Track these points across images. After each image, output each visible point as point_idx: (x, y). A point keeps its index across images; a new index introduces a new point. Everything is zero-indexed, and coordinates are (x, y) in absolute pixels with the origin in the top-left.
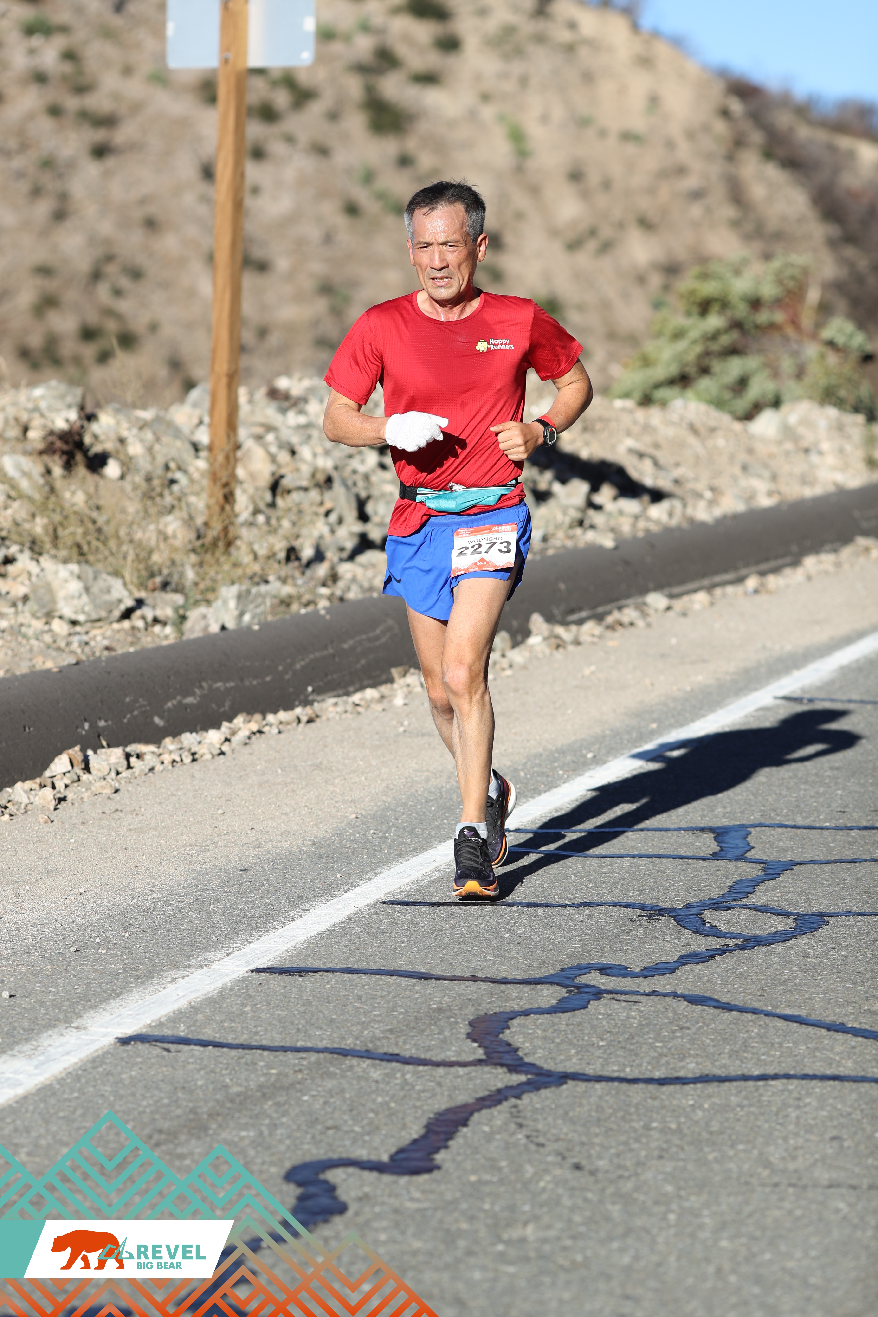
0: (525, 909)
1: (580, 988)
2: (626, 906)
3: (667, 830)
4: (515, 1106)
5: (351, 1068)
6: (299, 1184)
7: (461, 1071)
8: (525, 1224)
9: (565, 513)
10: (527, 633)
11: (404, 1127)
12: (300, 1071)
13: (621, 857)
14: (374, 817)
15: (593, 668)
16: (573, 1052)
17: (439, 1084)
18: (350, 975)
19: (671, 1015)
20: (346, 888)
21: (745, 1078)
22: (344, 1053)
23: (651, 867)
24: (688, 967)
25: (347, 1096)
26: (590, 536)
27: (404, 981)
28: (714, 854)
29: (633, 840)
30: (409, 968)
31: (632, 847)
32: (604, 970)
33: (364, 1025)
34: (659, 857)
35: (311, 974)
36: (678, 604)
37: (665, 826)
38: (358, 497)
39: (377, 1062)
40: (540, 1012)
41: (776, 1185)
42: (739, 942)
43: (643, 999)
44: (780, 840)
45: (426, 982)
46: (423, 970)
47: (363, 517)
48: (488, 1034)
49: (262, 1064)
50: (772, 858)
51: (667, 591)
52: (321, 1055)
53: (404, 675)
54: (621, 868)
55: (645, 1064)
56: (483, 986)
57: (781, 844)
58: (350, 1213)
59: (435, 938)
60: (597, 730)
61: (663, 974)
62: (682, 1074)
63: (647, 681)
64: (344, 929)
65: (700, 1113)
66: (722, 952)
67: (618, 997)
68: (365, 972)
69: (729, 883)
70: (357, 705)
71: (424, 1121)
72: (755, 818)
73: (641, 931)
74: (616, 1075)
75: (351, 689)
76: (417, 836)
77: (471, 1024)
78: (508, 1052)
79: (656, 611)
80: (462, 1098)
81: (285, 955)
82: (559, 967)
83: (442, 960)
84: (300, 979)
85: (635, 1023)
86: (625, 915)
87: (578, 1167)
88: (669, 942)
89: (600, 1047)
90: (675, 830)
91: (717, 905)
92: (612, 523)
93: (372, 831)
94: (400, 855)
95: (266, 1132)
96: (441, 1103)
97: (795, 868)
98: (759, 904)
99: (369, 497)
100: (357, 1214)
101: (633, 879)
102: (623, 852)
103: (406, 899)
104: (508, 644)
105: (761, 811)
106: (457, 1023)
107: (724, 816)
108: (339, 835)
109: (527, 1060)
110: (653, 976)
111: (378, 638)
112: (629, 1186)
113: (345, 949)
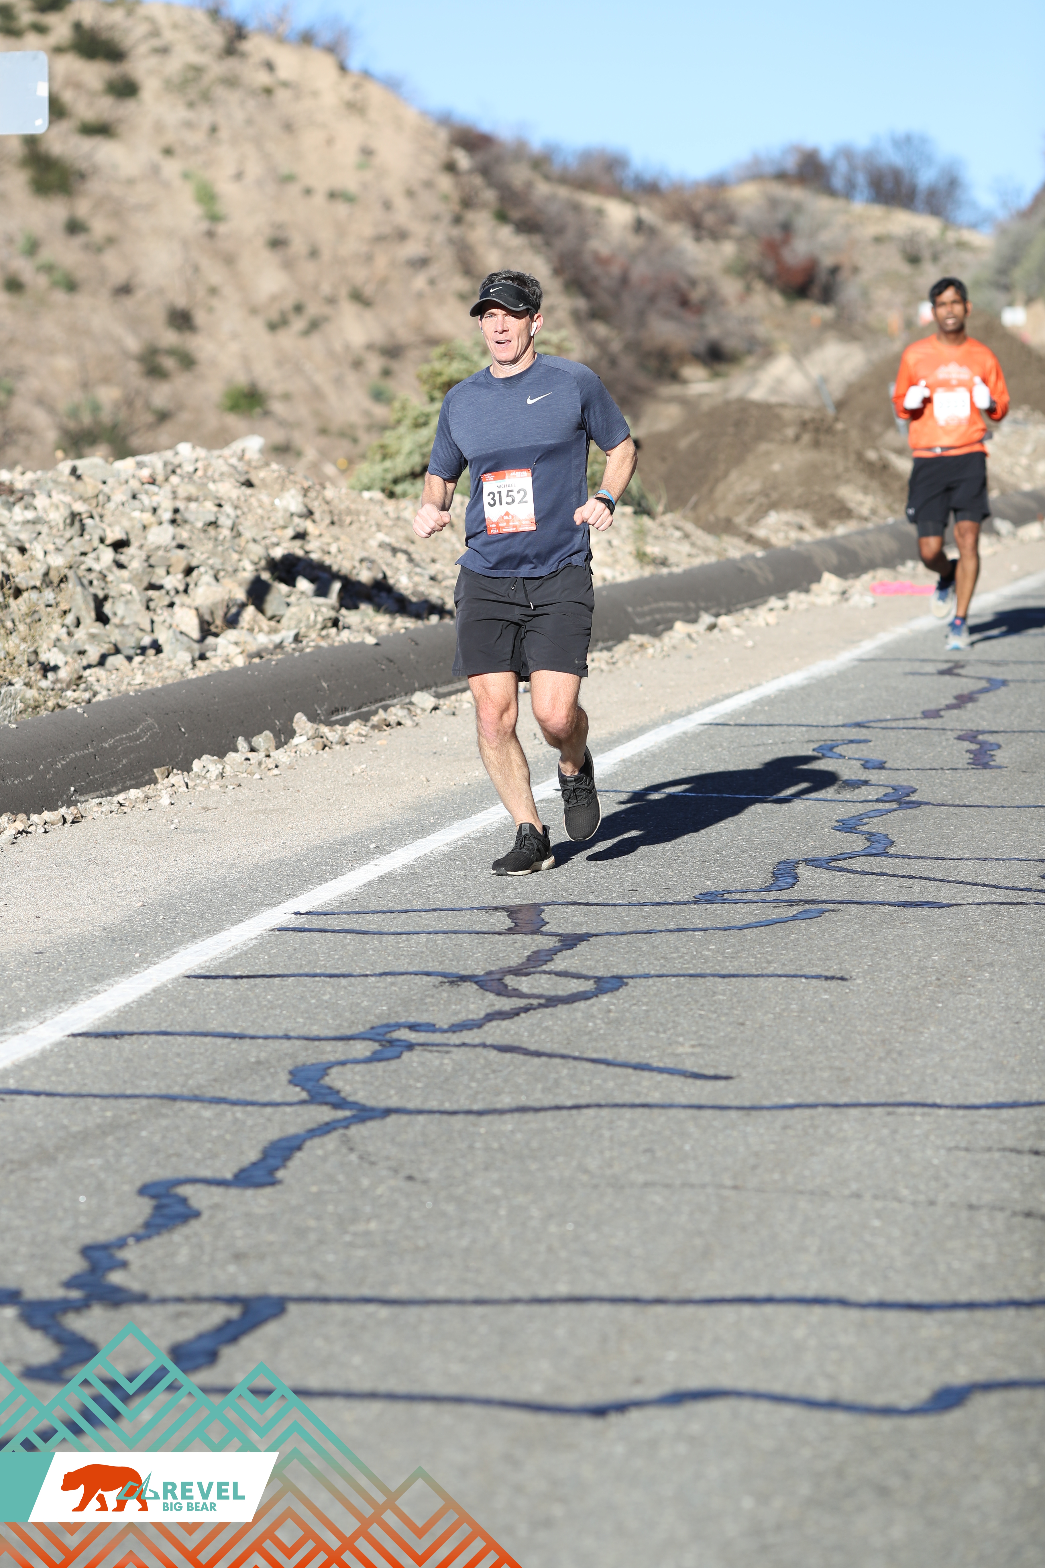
0: (328, 979)
1: (391, 1042)
2: (428, 974)
3: (461, 909)
4: (345, 1135)
5: (182, 1109)
6: (153, 1197)
7: (288, 1109)
8: (368, 1220)
9: (316, 612)
10: (292, 734)
11: (242, 1153)
12: (134, 1113)
13: (418, 933)
14: (161, 904)
15: (364, 766)
16: (392, 1092)
17: (269, 1120)
18: (165, 1038)
19: (482, 1061)
20: (145, 965)
21: (558, 1108)
22: (173, 1098)
23: (448, 941)
24: (494, 1023)
25: (184, 1130)
26: (345, 635)
27: (220, 1041)
28: (510, 929)
29: (426, 919)
30: (222, 1030)
31: (426, 925)
32: (413, 1027)
33: (188, 1077)
34: (455, 932)
35: (127, 1037)
36: (447, 704)
37: (457, 906)
38: (95, 596)
39: (206, 1105)
40: (356, 1062)
41: (596, 1186)
42: (542, 1001)
43: (455, 1049)
44: (574, 916)
45: (242, 1041)
46: (236, 1031)
47: (102, 618)
48: (309, 1080)
49: (95, 1108)
50: (567, 931)
51: (433, 689)
52: (152, 1101)
53: (167, 777)
54: (418, 943)
55: (462, 1101)
56: (298, 1043)
57: (575, 919)
58: (205, 1217)
59: (243, 1005)
60: (377, 823)
61: (471, 1029)
62: (499, 1106)
63: (423, 778)
64: (151, 1000)
65: (519, 1136)
66: (526, 1010)
67: (430, 1048)
68: (180, 1034)
69: (527, 953)
70: (121, 805)
71: (260, 1148)
72: (547, 897)
73: (445, 995)
74: (436, 1108)
75: (114, 790)
76: (208, 920)
77: (291, 1073)
78: (331, 1094)
79: (423, 710)
80: (292, 1130)
81: (97, 1022)
82: (368, 1026)
83: (253, 1022)
84: (117, 1041)
85: (449, 1069)
86: (427, 982)
87: (410, 1178)
88: (473, 1003)
89: (417, 1088)
90: (467, 909)
91: (517, 972)
92: (367, 623)
93: (161, 917)
94: (194, 936)
95: (112, 1160)
96: (273, 1134)
97: (591, 939)
98: (558, 970)
99: (106, 598)
100: (211, 1217)
101: (431, 952)
102: (417, 929)
103: (208, 974)
104: (273, 744)
105: (552, 891)
106: (276, 1073)
107: (516, 897)
108: (129, 921)
109: (351, 1099)
110: (461, 1031)
111: (138, 737)
112: (460, 1190)
113: (156, 1016)
